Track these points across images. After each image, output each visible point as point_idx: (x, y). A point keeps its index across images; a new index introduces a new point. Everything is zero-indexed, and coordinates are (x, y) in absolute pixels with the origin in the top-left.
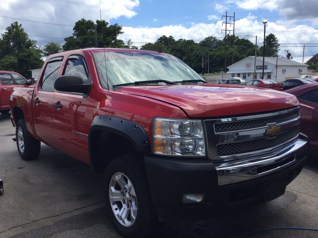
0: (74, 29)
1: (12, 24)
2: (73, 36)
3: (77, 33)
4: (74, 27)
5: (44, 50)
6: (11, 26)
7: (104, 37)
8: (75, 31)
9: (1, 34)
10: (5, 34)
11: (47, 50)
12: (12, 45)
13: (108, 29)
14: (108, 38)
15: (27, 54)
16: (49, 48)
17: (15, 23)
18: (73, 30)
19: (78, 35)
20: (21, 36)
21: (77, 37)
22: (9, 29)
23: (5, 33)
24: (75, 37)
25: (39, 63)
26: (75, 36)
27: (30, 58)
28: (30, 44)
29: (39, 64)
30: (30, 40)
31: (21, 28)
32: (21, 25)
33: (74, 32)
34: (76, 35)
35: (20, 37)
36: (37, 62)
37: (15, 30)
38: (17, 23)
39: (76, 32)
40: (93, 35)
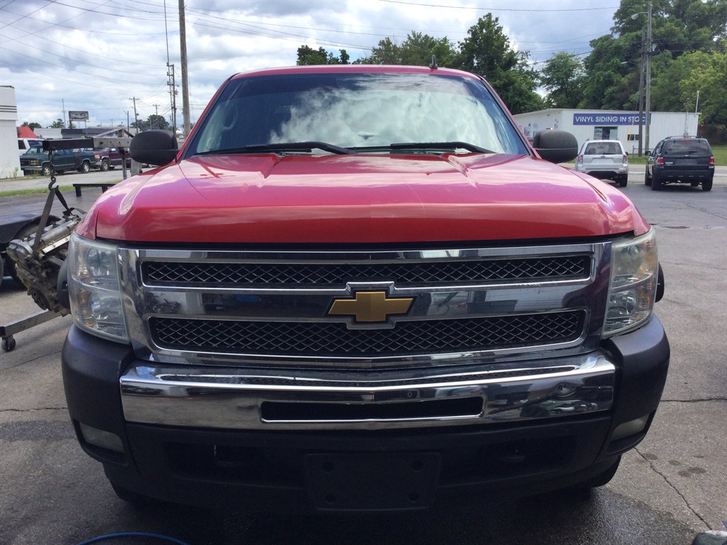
0: (617, 15)
1: (480, 20)
2: (610, 33)
3: (621, 26)
4: (616, 11)
5: (543, 71)
6: (479, 24)
7: (691, 29)
8: (617, 20)
9: (459, 42)
10: (464, 42)
11: (547, 71)
12: (475, 65)
13: (705, 8)
14: (700, 30)
15: (502, 83)
16: (554, 66)
17: (487, 16)
18: (614, 18)
19: (623, 31)
20: (496, 44)
21: (621, 35)
22: (474, 32)
23: (466, 40)
24: (616, 36)
25: (525, 101)
26: (616, 32)
27: (507, 91)
28: (511, 61)
29: (524, 104)
30: (512, 52)
31: (498, 26)
32: (497, 19)
33: (616, 23)
34: (618, 29)
35: (493, 45)
36: (522, 99)
37: (484, 31)
38: (489, 15)
39: (620, 24)
40: (663, 26)
